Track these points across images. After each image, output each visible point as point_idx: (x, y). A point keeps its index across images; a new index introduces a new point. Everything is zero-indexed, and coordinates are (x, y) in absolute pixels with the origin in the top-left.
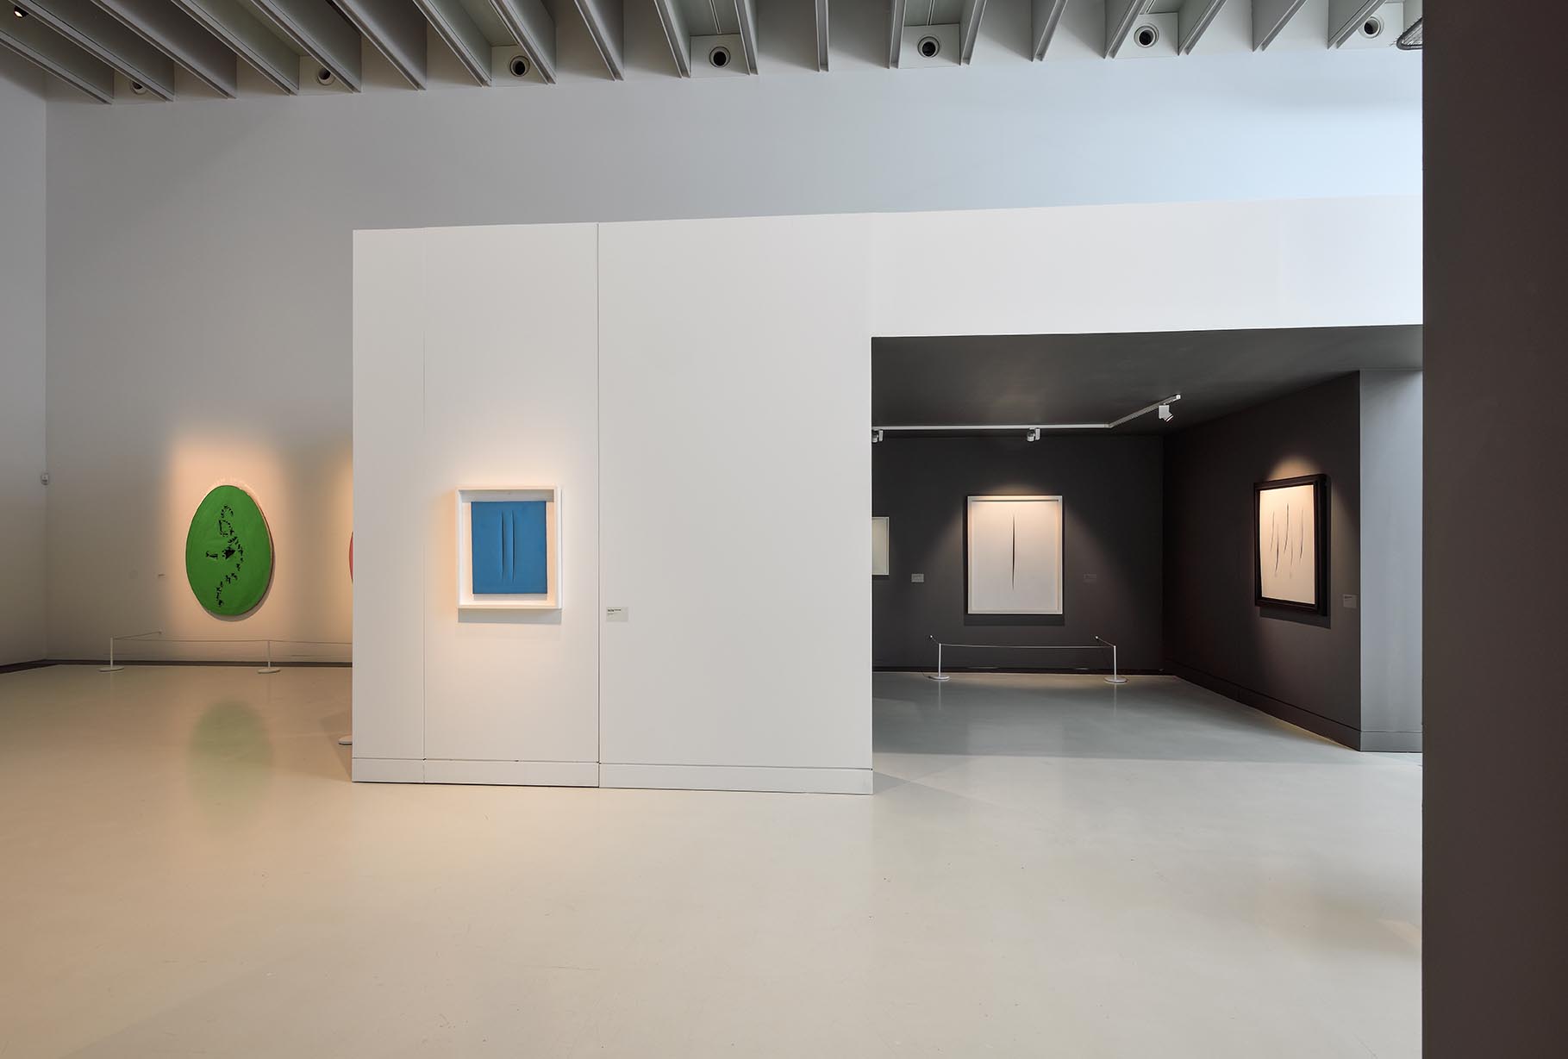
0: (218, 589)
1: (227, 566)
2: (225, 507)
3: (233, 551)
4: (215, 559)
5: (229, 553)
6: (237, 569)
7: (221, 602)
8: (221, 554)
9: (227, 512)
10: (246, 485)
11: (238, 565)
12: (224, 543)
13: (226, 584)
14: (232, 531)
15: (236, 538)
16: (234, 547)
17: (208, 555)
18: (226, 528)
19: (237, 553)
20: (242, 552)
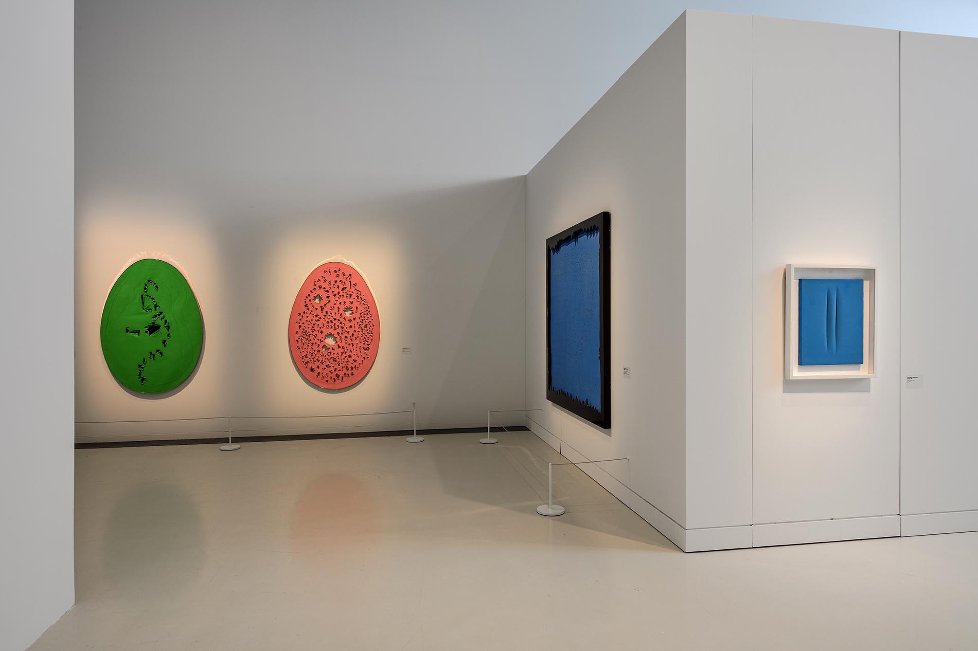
0: (140, 366)
1: (152, 342)
2: (149, 281)
3: (158, 327)
4: (136, 335)
5: (153, 329)
6: (162, 346)
7: (143, 379)
8: (143, 330)
9: (151, 287)
10: (171, 260)
11: (164, 341)
12: (147, 319)
13: (150, 361)
14: (156, 306)
15: (161, 313)
16: (159, 321)
17: (127, 331)
18: (149, 303)
19: (163, 330)
20: (168, 328)
